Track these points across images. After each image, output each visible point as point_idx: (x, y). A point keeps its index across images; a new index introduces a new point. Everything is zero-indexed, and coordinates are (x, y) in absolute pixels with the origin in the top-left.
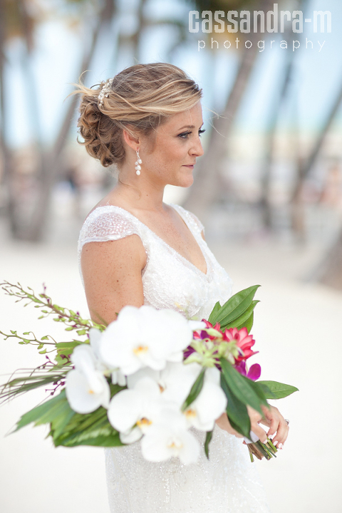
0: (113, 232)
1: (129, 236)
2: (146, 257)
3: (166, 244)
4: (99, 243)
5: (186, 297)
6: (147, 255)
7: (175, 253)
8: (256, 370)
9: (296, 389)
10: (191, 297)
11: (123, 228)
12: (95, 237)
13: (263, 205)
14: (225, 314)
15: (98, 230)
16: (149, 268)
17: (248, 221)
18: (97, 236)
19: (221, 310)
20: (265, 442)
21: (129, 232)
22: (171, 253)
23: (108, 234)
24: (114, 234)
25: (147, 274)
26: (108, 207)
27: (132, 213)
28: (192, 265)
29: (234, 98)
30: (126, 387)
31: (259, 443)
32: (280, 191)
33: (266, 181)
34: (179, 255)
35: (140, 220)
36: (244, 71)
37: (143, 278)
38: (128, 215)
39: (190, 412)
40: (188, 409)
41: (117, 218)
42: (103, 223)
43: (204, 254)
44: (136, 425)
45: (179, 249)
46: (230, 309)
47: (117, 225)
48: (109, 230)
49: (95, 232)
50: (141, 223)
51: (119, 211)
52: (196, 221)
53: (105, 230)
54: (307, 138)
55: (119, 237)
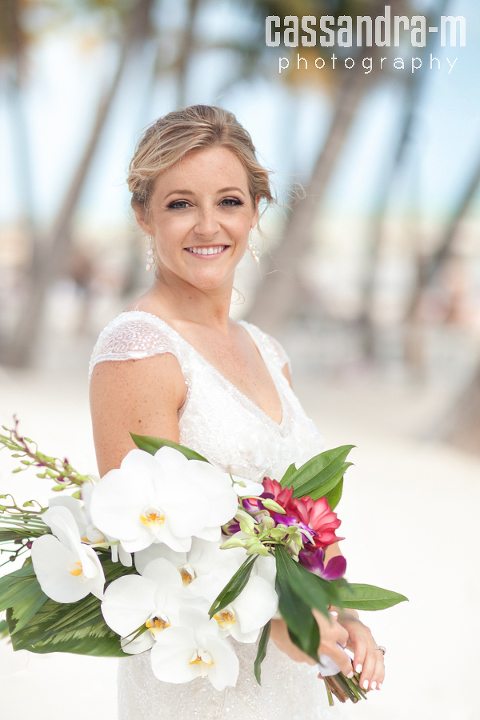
0: (137, 348)
1: (159, 355)
2: (186, 391)
3: (218, 374)
4: (115, 362)
5: (241, 453)
6: (187, 387)
7: (231, 387)
8: (339, 564)
9: (402, 598)
10: (250, 453)
11: (152, 343)
12: (110, 353)
13: (363, 325)
14: (301, 481)
15: (116, 344)
16: (189, 407)
17: (340, 347)
18: (113, 352)
19: (295, 474)
20: (350, 675)
21: (161, 350)
22: (225, 388)
23: (129, 350)
24: (139, 350)
25: (186, 415)
26: (136, 313)
27: (170, 324)
28: (257, 408)
29: (325, 164)
30: (133, 570)
31: (340, 676)
32: (389, 304)
33: (368, 288)
34: (238, 392)
35: (181, 335)
36: (341, 124)
37: (181, 420)
38: (162, 326)
39: (226, 616)
40: (223, 611)
41: (145, 329)
42: (124, 334)
43: (281, 396)
44: (144, 628)
45: (241, 384)
46: (308, 476)
47: (143, 338)
48: (130, 344)
49: (111, 346)
50: (182, 340)
51: (150, 319)
52: (277, 349)
53: (125, 344)
54: (431, 226)
55: (144, 355)
